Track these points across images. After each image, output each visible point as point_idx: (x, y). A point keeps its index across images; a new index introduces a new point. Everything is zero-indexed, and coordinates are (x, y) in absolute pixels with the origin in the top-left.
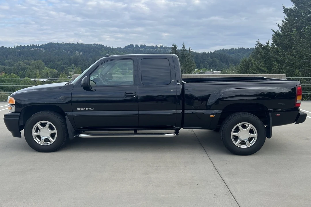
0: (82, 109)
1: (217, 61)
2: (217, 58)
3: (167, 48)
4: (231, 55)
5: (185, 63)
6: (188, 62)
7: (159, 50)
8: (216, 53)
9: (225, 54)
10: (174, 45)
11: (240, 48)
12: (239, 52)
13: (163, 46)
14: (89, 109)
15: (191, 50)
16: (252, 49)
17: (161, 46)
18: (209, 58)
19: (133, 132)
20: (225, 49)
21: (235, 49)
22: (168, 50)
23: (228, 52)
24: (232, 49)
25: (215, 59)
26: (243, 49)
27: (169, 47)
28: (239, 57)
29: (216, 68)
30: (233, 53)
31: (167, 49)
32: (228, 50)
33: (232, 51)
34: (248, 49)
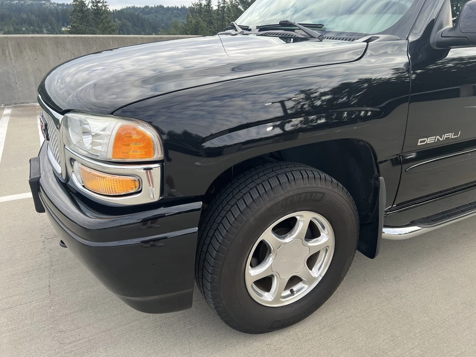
0: (431, 140)
1: (129, 24)
2: (128, 19)
4: (147, 16)
5: (102, 24)
6: (108, 23)
8: (125, 11)
9: (138, 14)
11: (158, 6)
12: (156, 12)
16: (173, 7)
18: (116, 19)
20: (136, 6)
22: (44, 4)
23: (141, 12)
24: (147, 7)
25: (126, 21)
26: (161, 7)
28: (158, 19)
30: (149, 14)
31: (43, 2)
32: (140, 8)
33: (147, 10)
34: (168, 8)
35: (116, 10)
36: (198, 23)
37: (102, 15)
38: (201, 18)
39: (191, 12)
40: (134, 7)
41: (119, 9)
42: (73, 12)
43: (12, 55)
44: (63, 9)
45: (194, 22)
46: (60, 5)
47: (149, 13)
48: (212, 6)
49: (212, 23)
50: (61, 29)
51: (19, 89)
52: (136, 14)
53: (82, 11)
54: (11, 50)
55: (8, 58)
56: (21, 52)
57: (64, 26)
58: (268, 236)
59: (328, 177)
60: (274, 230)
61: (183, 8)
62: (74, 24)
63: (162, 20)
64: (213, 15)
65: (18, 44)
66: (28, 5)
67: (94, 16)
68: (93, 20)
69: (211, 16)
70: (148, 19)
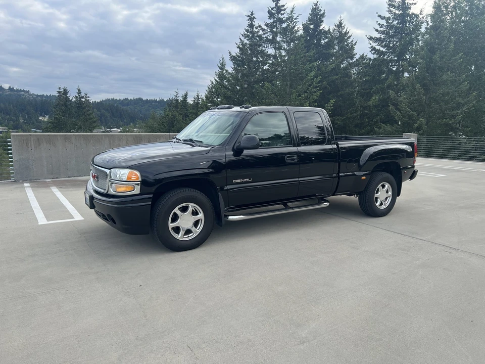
0: (239, 181)
1: (108, 115)
2: (107, 110)
3: (21, 91)
4: (125, 107)
6: (89, 115)
7: (7, 94)
9: (117, 106)
10: (64, 89)
11: (137, 99)
12: (135, 104)
13: (13, 88)
14: (247, 180)
15: (88, 97)
16: (152, 100)
17: (10, 87)
18: (95, 110)
19: (281, 206)
20: (115, 98)
21: (129, 99)
22: (23, 95)
23: (120, 103)
24: (126, 99)
25: (105, 111)
26: (140, 99)
27: (25, 90)
28: (136, 110)
29: (107, 125)
31: (22, 93)
32: (120, 100)
33: (126, 102)
34: (147, 100)
35: (95, 101)
36: (174, 116)
37: (84, 108)
38: (177, 111)
39: (168, 106)
40: (113, 100)
41: (99, 101)
42: (57, 105)
43: (33, 147)
44: (42, 100)
45: (170, 115)
46: (40, 96)
47: (128, 105)
48: (188, 101)
49: (188, 116)
50: (38, 118)
51: (35, 170)
52: (115, 105)
53: (65, 105)
54: (32, 143)
55: (30, 148)
56: (40, 145)
57: (41, 115)
58: (176, 210)
59: (194, 190)
60: (179, 209)
61: (162, 101)
62: (57, 116)
63: (141, 111)
64: (189, 109)
65: (38, 139)
66: (6, 95)
67: (76, 109)
68: (75, 112)
69: (187, 110)
70: (127, 110)
